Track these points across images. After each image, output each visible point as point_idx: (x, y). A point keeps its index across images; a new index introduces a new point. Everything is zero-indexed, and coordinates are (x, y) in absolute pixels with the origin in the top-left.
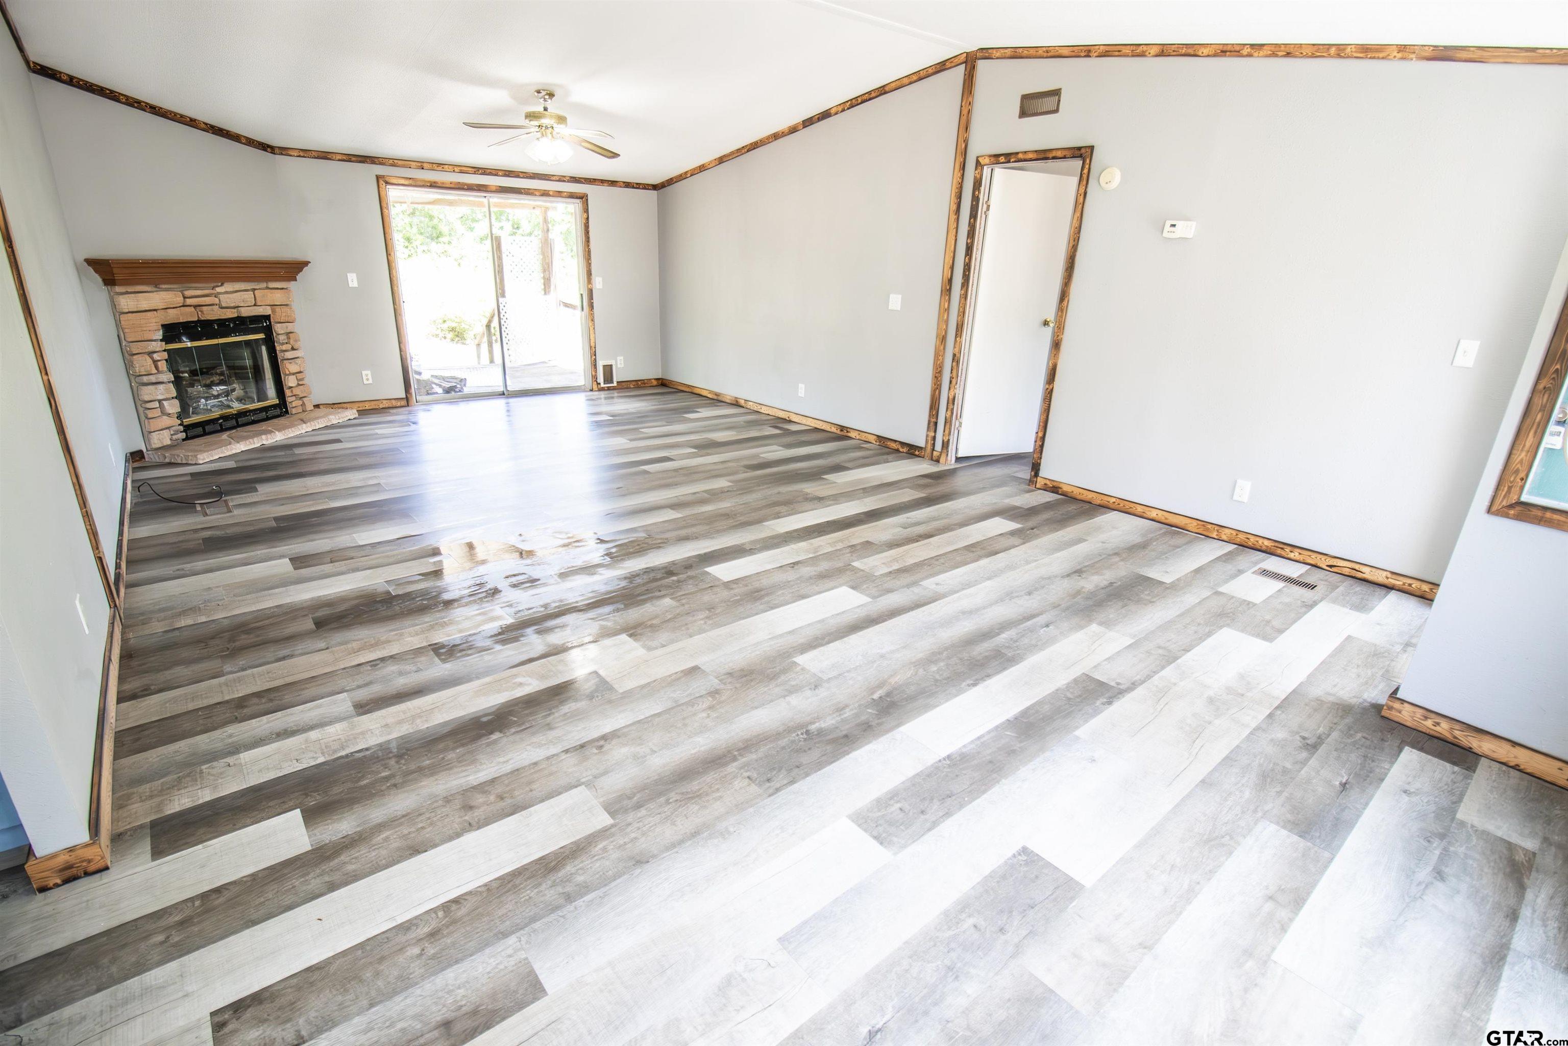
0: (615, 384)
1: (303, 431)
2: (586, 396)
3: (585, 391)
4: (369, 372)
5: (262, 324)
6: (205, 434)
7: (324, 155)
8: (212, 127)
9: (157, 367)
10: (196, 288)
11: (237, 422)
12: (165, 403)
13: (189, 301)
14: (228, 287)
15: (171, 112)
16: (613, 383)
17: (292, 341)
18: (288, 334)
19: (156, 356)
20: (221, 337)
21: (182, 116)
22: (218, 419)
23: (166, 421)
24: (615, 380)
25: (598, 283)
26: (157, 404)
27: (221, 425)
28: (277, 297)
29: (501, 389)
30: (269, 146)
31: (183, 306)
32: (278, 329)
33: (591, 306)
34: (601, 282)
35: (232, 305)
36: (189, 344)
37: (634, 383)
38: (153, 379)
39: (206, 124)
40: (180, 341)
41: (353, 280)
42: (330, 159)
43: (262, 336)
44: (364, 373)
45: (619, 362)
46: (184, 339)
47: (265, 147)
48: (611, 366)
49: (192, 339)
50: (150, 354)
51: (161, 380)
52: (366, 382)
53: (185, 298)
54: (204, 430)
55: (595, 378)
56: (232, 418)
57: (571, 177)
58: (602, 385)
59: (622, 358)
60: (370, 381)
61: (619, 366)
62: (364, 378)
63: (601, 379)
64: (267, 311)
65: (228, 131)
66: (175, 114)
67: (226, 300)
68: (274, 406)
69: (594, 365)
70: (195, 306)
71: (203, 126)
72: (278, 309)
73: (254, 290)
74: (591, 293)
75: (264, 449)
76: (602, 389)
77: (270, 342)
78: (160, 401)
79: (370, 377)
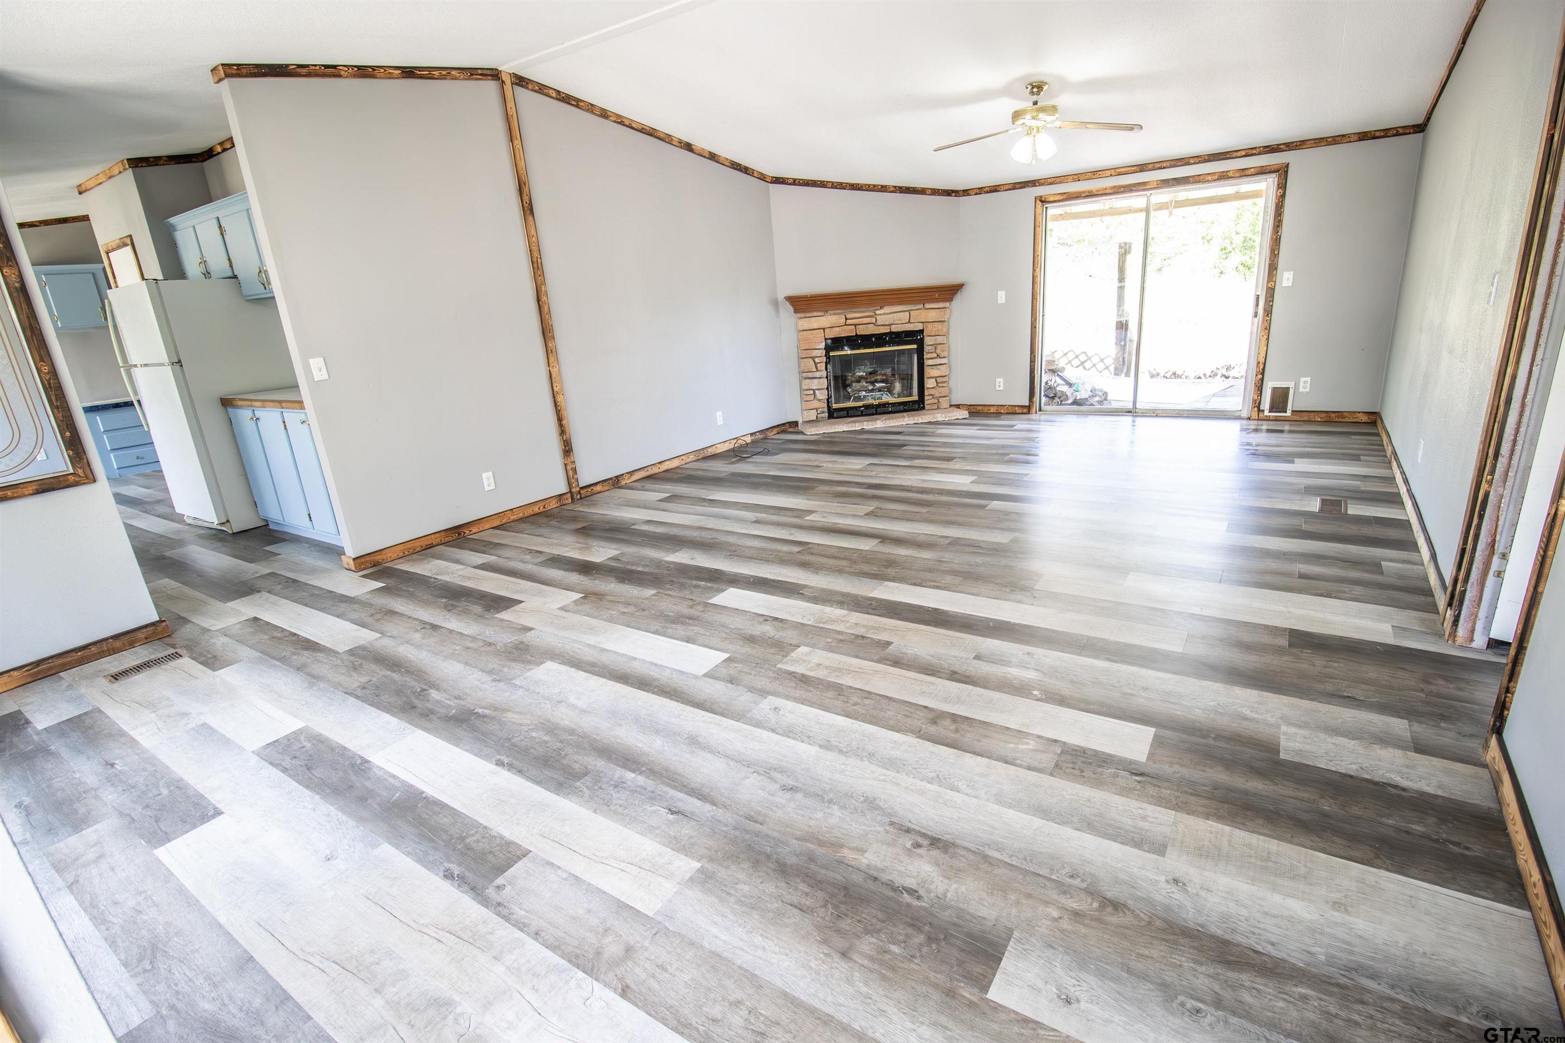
0: (1289, 414)
1: (904, 423)
2: (1241, 425)
3: (1239, 418)
4: (1001, 380)
5: (915, 337)
6: (848, 416)
7: (994, 188)
8: (900, 188)
9: (816, 367)
10: (858, 312)
11: (876, 411)
12: (817, 392)
13: (849, 322)
14: (886, 310)
15: (865, 185)
16: (1286, 412)
17: (938, 351)
18: (935, 345)
19: (817, 360)
20: (877, 347)
21: (874, 186)
22: (861, 407)
23: (816, 404)
24: (1289, 407)
25: (1286, 279)
26: (812, 392)
27: (862, 412)
28: (932, 315)
29: (1130, 406)
30: (953, 191)
31: (845, 325)
32: (928, 341)
33: (1268, 312)
34: (1291, 279)
35: (887, 323)
36: (849, 352)
37: (1323, 415)
38: (810, 375)
39: (895, 187)
40: (843, 349)
41: (1002, 297)
42: (998, 191)
43: (915, 346)
44: (998, 380)
45: (1302, 385)
46: (846, 348)
47: (948, 193)
48: (1287, 390)
49: (852, 348)
50: (813, 358)
51: (815, 376)
52: (998, 388)
53: (846, 319)
54: (848, 413)
55: (1257, 405)
56: (873, 408)
57: (1265, 147)
58: (1267, 413)
59: (1308, 379)
60: (1002, 388)
61: (1301, 390)
62: (997, 384)
63: (1266, 405)
64: (919, 327)
65: (914, 188)
66: (869, 185)
67: (881, 320)
68: (914, 402)
69: (1260, 387)
70: (855, 325)
71: (892, 189)
72: (930, 325)
73: (909, 311)
74: (1271, 293)
75: (862, 431)
76: (1268, 419)
77: (920, 352)
78: (814, 390)
79: (1002, 384)
